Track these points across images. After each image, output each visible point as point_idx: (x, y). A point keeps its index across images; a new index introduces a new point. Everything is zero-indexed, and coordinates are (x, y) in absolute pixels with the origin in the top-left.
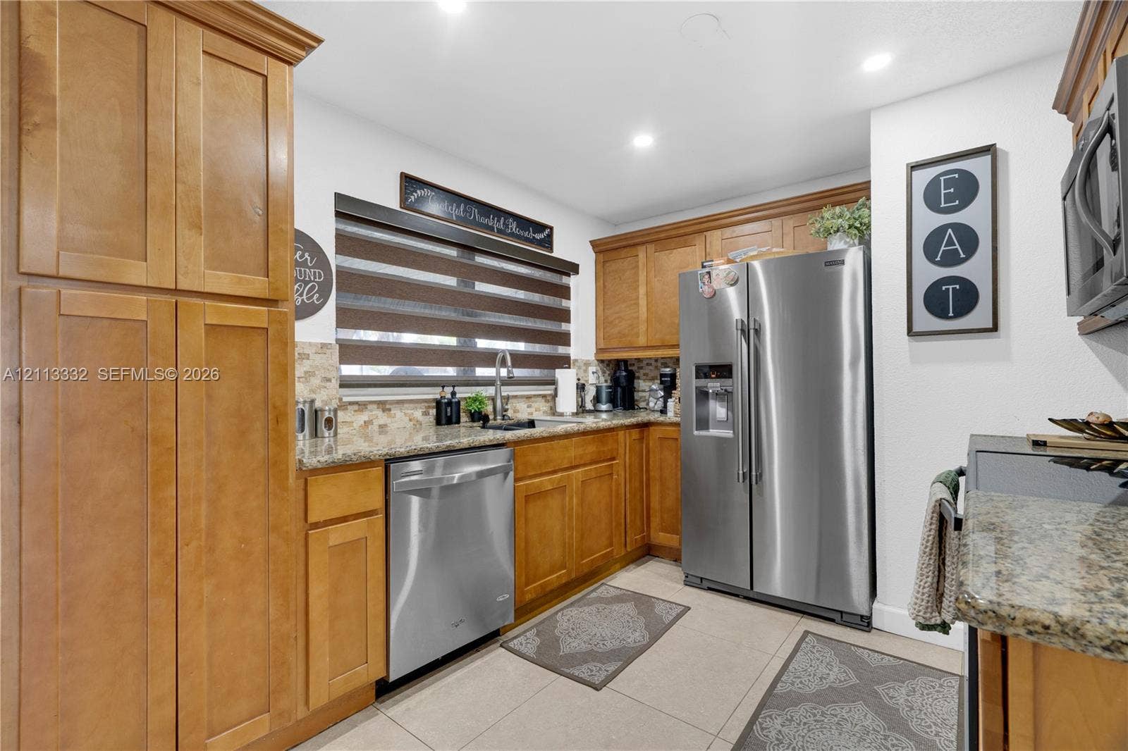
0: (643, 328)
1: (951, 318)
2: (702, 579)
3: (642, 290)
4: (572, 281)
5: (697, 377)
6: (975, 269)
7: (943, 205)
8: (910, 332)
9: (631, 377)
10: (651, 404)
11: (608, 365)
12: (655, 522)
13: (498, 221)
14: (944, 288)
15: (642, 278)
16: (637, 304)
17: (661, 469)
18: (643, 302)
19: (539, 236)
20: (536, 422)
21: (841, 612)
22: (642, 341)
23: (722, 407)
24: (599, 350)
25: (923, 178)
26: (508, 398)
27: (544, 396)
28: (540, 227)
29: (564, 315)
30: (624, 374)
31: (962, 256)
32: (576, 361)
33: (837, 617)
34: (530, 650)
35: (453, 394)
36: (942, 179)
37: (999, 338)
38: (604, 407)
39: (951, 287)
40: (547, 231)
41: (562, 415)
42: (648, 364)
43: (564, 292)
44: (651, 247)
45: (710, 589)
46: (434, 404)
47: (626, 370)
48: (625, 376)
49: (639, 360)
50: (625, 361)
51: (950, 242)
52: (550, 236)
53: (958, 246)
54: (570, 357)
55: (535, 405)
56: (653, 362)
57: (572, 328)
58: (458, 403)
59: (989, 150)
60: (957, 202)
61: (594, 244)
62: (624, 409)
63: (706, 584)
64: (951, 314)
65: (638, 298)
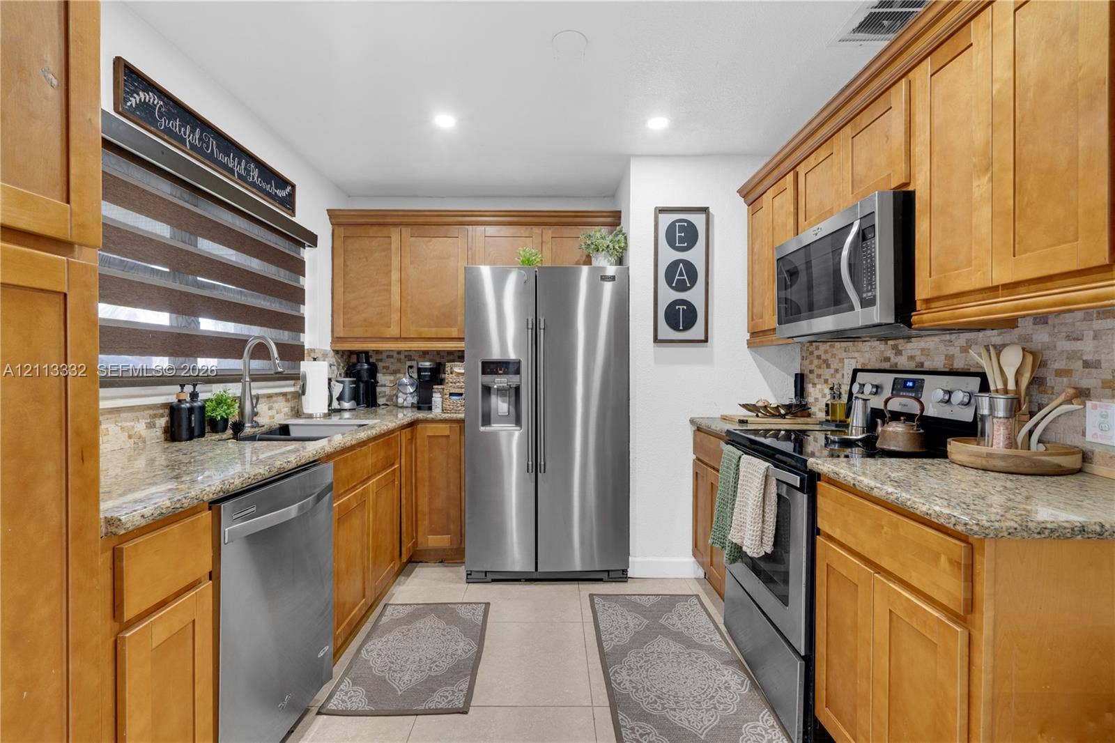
0: (395, 317)
1: (681, 330)
2: (486, 572)
3: (395, 276)
4: (307, 254)
5: (483, 373)
6: (694, 296)
7: (677, 245)
8: (656, 340)
9: (373, 371)
10: (400, 401)
11: (342, 356)
12: (424, 525)
13: (239, 163)
14: (677, 307)
15: (395, 262)
16: (389, 291)
17: (430, 469)
18: (395, 289)
19: (282, 193)
20: (291, 428)
21: (608, 571)
22: (394, 331)
23: (503, 402)
24: (336, 339)
25: (666, 220)
26: (258, 397)
27: (284, 394)
28: (283, 182)
29: (297, 296)
30: (366, 366)
31: (688, 285)
32: (313, 350)
33: (604, 576)
34: (359, 702)
35: (194, 396)
36: (677, 224)
37: (707, 347)
38: (346, 405)
39: (681, 307)
40: (289, 188)
41: (310, 416)
42: (388, 357)
43: (298, 267)
44: (406, 231)
45: (494, 581)
46: (167, 411)
47: (367, 362)
48: (368, 369)
49: (378, 352)
50: (367, 353)
51: (681, 274)
52: (292, 195)
53: (685, 277)
54: (304, 346)
55: (276, 406)
56: (395, 355)
57: (307, 310)
58: (202, 408)
59: (705, 210)
60: (686, 244)
61: (332, 214)
62: (368, 407)
63: (490, 577)
64: (681, 328)
65: (389, 284)
